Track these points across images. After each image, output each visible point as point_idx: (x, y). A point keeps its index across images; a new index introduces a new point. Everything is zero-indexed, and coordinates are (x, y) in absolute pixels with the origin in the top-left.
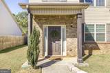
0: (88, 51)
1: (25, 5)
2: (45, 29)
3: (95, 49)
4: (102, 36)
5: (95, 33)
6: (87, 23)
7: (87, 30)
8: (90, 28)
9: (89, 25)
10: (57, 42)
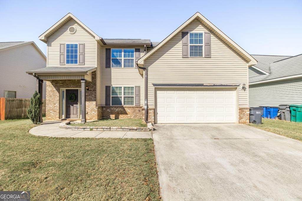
0: (114, 116)
1: (32, 73)
2: (63, 92)
3: (122, 114)
4: (130, 100)
5: (122, 96)
6: (113, 86)
7: (114, 92)
8: (118, 91)
9: (117, 88)
10: (74, 105)
